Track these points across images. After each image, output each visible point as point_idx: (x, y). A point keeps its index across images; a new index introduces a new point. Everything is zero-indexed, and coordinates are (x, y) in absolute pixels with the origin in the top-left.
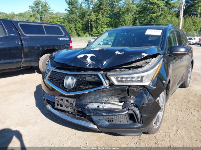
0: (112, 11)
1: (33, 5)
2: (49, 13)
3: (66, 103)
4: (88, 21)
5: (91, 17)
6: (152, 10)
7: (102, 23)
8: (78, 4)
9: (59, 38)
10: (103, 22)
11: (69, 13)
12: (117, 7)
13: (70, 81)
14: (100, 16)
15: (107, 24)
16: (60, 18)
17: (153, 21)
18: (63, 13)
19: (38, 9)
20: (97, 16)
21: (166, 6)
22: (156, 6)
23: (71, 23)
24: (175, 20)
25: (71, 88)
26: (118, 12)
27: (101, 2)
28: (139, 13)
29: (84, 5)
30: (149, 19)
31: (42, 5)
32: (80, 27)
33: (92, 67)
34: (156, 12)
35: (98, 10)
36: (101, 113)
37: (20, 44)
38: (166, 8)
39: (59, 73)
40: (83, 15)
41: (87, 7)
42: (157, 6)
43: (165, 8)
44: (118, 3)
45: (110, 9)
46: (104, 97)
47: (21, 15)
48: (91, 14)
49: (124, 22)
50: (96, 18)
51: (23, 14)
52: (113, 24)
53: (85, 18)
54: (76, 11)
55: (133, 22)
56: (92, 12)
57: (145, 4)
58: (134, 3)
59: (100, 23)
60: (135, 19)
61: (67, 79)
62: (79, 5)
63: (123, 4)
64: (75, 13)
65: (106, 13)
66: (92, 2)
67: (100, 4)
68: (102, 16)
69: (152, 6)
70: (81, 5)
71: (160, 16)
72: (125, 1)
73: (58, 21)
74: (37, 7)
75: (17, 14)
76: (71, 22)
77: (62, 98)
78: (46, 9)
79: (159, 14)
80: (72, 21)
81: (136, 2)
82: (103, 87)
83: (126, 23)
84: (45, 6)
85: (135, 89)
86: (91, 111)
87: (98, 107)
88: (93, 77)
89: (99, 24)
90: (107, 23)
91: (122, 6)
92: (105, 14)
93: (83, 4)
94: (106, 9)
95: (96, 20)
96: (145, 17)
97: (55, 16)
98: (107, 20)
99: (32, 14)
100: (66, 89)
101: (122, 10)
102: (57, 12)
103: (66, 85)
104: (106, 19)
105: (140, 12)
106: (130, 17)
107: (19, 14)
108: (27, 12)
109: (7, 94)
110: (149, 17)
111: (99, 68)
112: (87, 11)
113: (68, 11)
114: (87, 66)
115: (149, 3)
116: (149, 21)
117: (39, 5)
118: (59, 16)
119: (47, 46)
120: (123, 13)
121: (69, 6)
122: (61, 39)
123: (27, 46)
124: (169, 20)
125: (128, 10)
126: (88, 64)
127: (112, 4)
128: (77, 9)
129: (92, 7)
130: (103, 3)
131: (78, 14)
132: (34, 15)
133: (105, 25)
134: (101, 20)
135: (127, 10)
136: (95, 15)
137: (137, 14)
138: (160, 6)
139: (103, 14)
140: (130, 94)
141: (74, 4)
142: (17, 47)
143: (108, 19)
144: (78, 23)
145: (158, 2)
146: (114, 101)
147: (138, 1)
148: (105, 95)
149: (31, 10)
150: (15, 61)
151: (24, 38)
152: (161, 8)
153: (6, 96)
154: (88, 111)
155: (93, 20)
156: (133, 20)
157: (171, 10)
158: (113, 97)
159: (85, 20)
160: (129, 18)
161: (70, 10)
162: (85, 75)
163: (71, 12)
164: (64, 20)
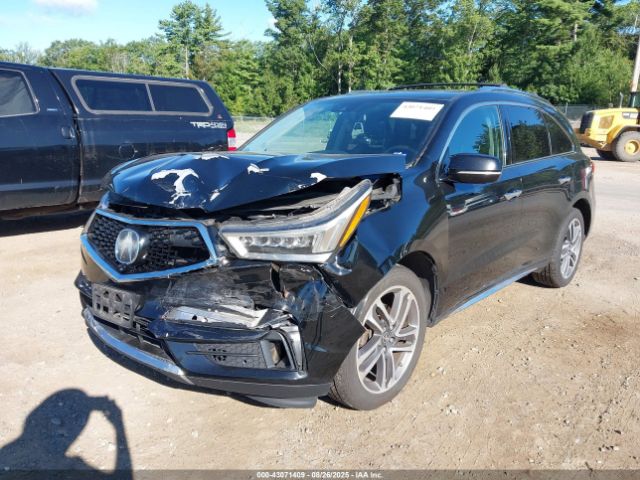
0: (412, 37)
1: (170, 20)
2: (216, 42)
3: (116, 303)
4: (334, 69)
5: (345, 55)
6: (548, 34)
7: (380, 75)
8: (307, 13)
9: (194, 123)
10: (382, 73)
11: (278, 43)
12: (429, 24)
13: (129, 244)
14: (373, 52)
15: (397, 78)
16: (247, 58)
17: (549, 68)
18: (260, 43)
19: (184, 30)
20: (365, 53)
21: (594, 19)
22: (558, 21)
23: (284, 74)
24: (620, 67)
25: (132, 262)
26: (434, 40)
27: (379, 8)
28: (503, 43)
29: (323, 18)
30: (534, 63)
31: (198, 20)
32: (309, 87)
33: (183, 205)
34: (558, 38)
35: (367, 33)
36: (191, 334)
37: (73, 136)
38: (592, 27)
39: (112, 220)
40: (320, 49)
41: (333, 23)
42: (564, 21)
43: (592, 25)
44: (432, 8)
45: (406, 29)
46: (211, 290)
47: (134, 48)
48: (345, 47)
49: (449, 71)
50: (360, 57)
51: (139, 44)
52: (413, 79)
53: (325, 60)
54: (301, 36)
55: (480, 72)
56: (347, 41)
57: (524, 14)
58: (487, 9)
59: (374, 74)
60: (489, 63)
61: (123, 237)
62: (308, 16)
63: (451, 13)
64: (295, 43)
65: (393, 43)
66: (350, 7)
67: (373, 15)
68: (382, 53)
69: (546, 21)
70: (315, 18)
71: (572, 52)
72: (457, 3)
73: (242, 69)
74: (183, 25)
75: (122, 46)
76: (281, 71)
77: (108, 288)
78: (207, 30)
79: (569, 46)
80: (284, 67)
81: (494, 6)
82: (208, 263)
83: (456, 75)
84: (206, 22)
85: (293, 272)
86: (167, 327)
87: (195, 318)
88: (189, 233)
89: (370, 77)
90: (394, 75)
91: (447, 19)
92: (391, 46)
93: (320, 14)
94: (395, 31)
95: (361, 65)
96: (521, 57)
97: (235, 53)
98: (396, 64)
99: (165, 47)
100: (118, 263)
101: (447, 32)
102: (240, 39)
103: (119, 255)
104: (391, 63)
105: (506, 40)
106: (470, 56)
107: (129, 44)
108: (151, 38)
109: (19, 277)
110: (535, 55)
111: (200, 209)
112: (334, 38)
113: (276, 36)
114: (172, 202)
115: (537, 10)
116: (534, 69)
117: (188, 17)
118: (245, 50)
119: (155, 144)
120: (450, 42)
121: (276, 21)
122: (200, 124)
123: (93, 144)
124: (602, 67)
125: (464, 33)
126: (176, 199)
127: (413, 13)
128: (304, 31)
129: (349, 25)
130: (385, 10)
131: (304, 45)
132: (172, 50)
133: (390, 80)
134: (378, 65)
135: (462, 34)
136: (357, 50)
137: (497, 46)
138: (572, 21)
139: (382, 47)
140: (283, 286)
141: (292, 14)
142: (64, 147)
143: (399, 61)
144: (303, 74)
145: (566, 7)
146: (239, 305)
147: (499, 4)
148: (215, 285)
149: (164, 34)
150: (57, 187)
151: (85, 121)
152: (576, 26)
153: (14, 283)
154: (158, 327)
155: (352, 64)
156: (480, 68)
157: (614, 33)
158: (237, 293)
159: (327, 63)
160: (467, 59)
161: (279, 32)
162: (167, 228)
163: (285, 40)
164: (261, 64)
